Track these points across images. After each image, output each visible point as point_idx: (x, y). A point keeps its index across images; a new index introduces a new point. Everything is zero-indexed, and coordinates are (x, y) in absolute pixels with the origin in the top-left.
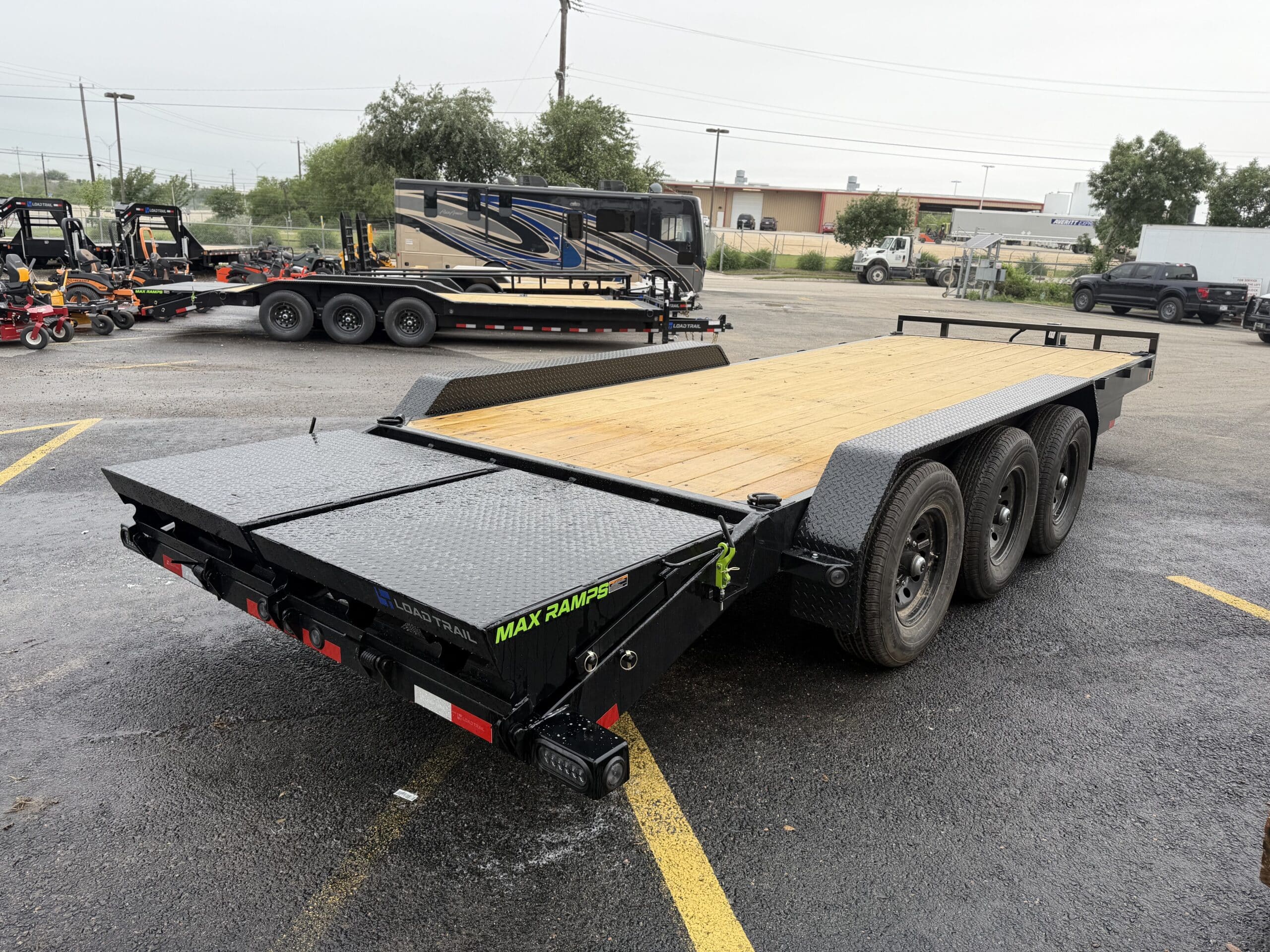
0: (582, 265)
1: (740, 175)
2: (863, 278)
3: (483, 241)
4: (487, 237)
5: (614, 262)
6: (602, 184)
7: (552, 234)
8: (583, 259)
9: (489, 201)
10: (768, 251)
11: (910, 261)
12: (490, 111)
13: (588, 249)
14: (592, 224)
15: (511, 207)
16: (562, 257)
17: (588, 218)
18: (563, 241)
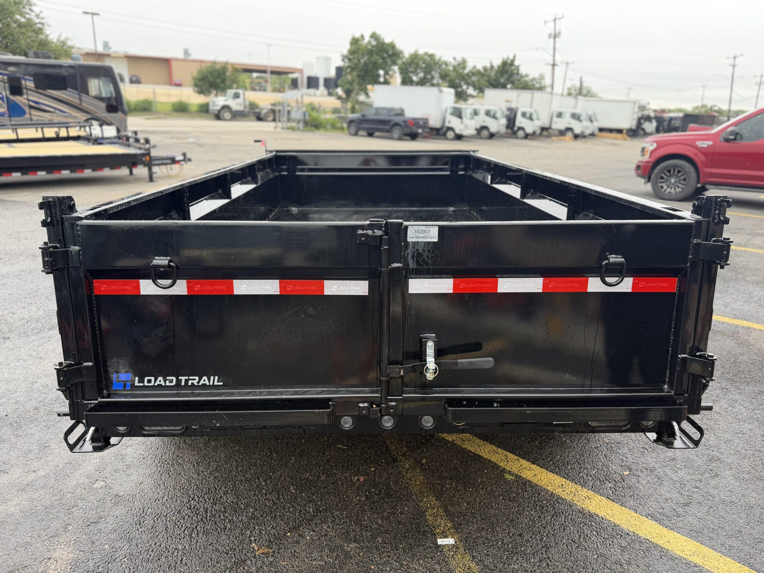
0: (27, 116)
1: (106, 45)
2: (218, 117)
5: (54, 112)
6: (32, 54)
8: (27, 110)
11: (245, 107)
13: (32, 104)
14: (31, 84)
16: (8, 109)
17: (26, 80)
18: (7, 98)
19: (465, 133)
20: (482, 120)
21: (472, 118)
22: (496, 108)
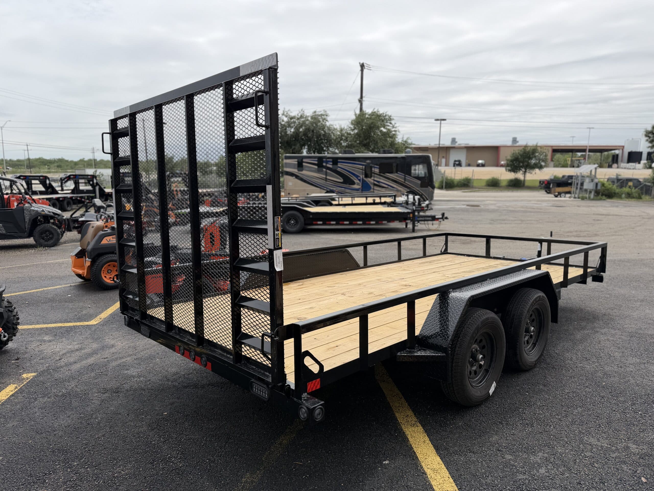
0: (372, 190)
1: (454, 140)
3: (324, 181)
4: (326, 179)
5: (388, 188)
6: (381, 151)
7: (357, 177)
8: (372, 187)
9: (327, 162)
10: (469, 178)
12: (327, 120)
13: (375, 183)
14: (377, 170)
15: (337, 164)
16: (362, 187)
17: (375, 167)
18: (363, 179)
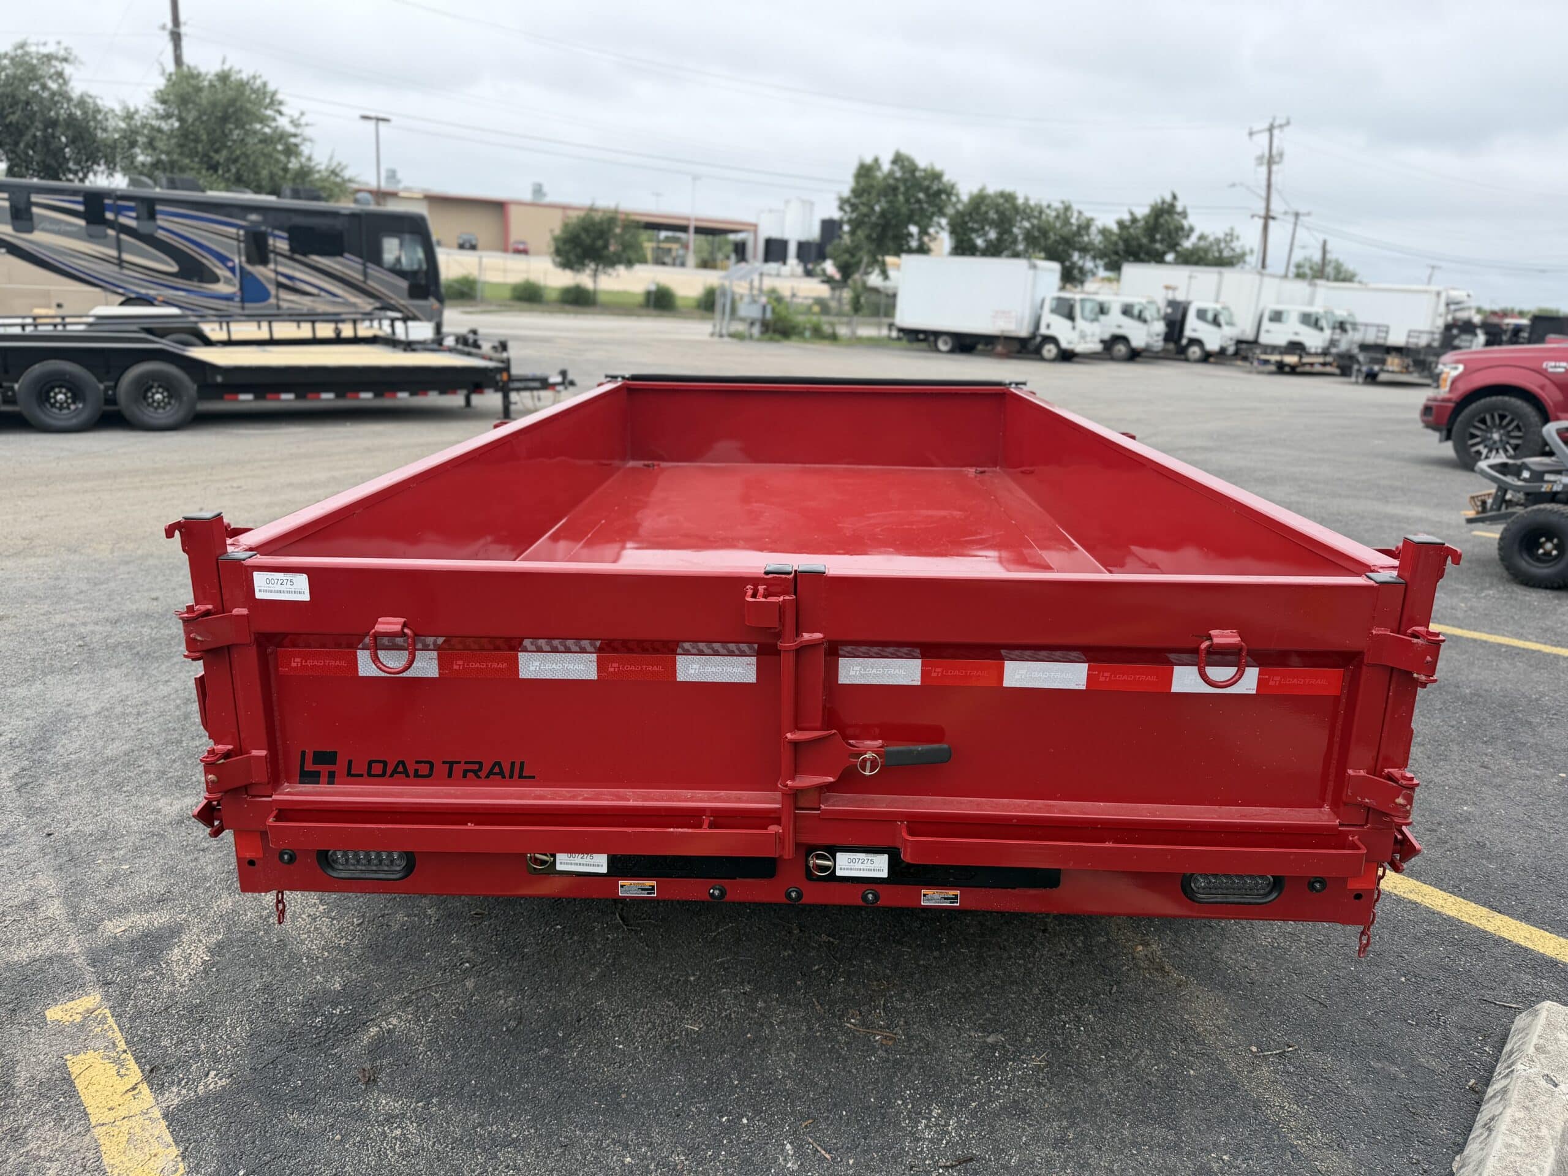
0: (272, 301)
3: (116, 268)
4: (120, 263)
5: (318, 296)
6: (288, 192)
7: (223, 259)
8: (273, 292)
9: (118, 210)
13: (282, 280)
14: (283, 245)
15: (155, 220)
16: (241, 289)
17: (275, 236)
18: (242, 268)
19: (1080, 348)
20: (1114, 323)
21: (1095, 320)
22: (1144, 301)
